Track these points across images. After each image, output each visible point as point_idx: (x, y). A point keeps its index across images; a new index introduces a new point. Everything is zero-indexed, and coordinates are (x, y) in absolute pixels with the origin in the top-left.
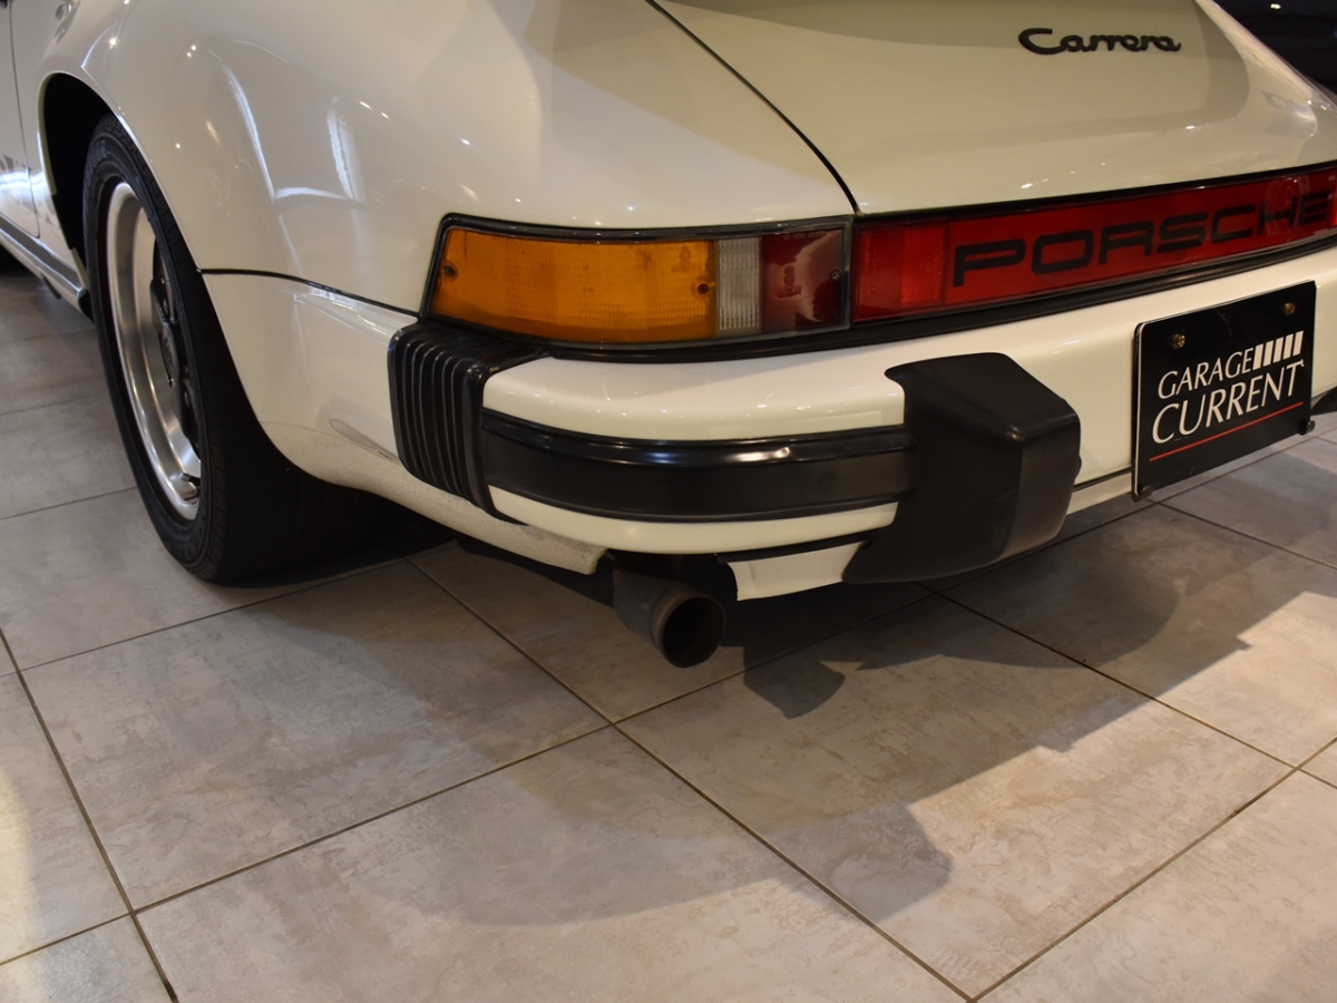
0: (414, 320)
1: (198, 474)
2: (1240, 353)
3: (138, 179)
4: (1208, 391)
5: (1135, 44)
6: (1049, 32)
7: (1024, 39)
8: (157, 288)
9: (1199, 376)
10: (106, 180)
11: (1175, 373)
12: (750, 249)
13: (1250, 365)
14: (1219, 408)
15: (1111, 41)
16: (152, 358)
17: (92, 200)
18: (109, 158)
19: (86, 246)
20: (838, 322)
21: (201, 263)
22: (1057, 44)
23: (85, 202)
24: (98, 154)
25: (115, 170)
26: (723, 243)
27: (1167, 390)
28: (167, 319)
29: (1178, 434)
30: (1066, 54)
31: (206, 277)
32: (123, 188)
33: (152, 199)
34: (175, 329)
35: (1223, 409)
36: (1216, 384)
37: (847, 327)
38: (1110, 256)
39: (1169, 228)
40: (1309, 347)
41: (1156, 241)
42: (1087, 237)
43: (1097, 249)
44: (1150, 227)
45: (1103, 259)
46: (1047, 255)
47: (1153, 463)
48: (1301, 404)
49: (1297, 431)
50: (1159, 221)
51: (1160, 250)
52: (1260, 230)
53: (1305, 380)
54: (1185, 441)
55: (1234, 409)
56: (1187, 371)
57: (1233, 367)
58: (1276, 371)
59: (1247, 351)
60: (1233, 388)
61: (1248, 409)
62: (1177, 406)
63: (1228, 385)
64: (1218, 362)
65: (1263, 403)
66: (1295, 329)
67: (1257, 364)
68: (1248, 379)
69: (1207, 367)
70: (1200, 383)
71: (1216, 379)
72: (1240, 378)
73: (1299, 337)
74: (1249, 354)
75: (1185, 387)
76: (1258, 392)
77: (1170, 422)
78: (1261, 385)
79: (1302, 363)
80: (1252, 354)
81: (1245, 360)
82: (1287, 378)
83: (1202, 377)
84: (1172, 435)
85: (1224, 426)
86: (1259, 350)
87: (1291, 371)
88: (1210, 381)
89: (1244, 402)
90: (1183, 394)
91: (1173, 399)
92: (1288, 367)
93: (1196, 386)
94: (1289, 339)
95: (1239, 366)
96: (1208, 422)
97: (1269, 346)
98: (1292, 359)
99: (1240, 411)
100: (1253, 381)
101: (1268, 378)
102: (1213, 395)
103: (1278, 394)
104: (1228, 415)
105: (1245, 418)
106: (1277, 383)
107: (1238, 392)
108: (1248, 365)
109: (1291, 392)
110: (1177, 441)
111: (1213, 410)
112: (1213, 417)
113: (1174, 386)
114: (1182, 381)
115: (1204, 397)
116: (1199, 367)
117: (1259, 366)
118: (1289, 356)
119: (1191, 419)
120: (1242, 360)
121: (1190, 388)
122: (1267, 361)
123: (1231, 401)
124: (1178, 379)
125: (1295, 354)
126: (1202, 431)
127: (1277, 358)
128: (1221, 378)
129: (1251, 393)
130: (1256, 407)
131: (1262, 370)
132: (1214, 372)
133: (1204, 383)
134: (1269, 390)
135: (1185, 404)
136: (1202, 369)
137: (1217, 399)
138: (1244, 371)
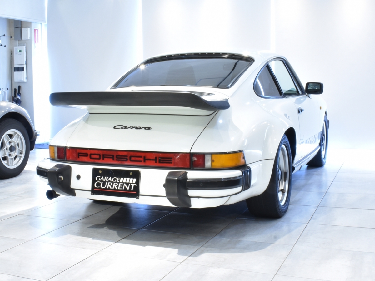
5: (139, 128)
6: (121, 126)
7: (115, 128)
11: (100, 177)
15: (133, 127)
22: (121, 128)
27: (98, 178)
29: (100, 187)
37: (66, 160)
38: (105, 159)
39: (118, 157)
40: (138, 182)
41: (115, 158)
42: (100, 155)
43: (102, 157)
44: (113, 156)
45: (103, 159)
46: (93, 156)
47: (95, 190)
48: (136, 193)
49: (135, 198)
50: (115, 155)
51: (117, 160)
52: (144, 161)
53: (137, 188)
54: (102, 189)
55: (114, 187)
56: (103, 177)
57: (114, 180)
58: (127, 184)
59: (118, 178)
60: (114, 183)
61: (119, 188)
62: (100, 182)
63: (113, 183)
64: (110, 178)
65: (123, 189)
66: (133, 178)
67: (121, 181)
68: (119, 183)
69: (107, 178)
70: (106, 180)
71: (110, 181)
72: (116, 182)
73: (135, 180)
74: (119, 179)
75: (102, 180)
76: (122, 186)
77: (98, 184)
78: (123, 185)
79: (136, 185)
80: (120, 179)
81: (118, 179)
82: (131, 186)
83: (106, 179)
84: (99, 187)
85: (112, 189)
86: (122, 179)
87: (132, 185)
88: (108, 180)
89: (117, 187)
90: (102, 181)
91: (99, 181)
92: (131, 184)
93: (105, 180)
94: (132, 179)
95: (116, 180)
96: (108, 188)
97: (125, 179)
98: (132, 183)
99: (116, 188)
100: (120, 184)
101: (125, 185)
102: (109, 183)
103: (128, 188)
104: (113, 188)
105: (118, 190)
106: (128, 186)
107: (116, 184)
108: (118, 181)
109: (132, 189)
110: (100, 188)
111: (109, 186)
112: (109, 187)
113: (99, 179)
114: (101, 179)
115: (107, 183)
116: (106, 177)
117: (122, 182)
118: (131, 182)
119: (103, 185)
120: (117, 179)
121: (103, 180)
122: (124, 181)
123: (114, 186)
124: (101, 178)
125: (133, 182)
126: (106, 188)
127: (128, 182)
128: (111, 181)
129: (120, 186)
130: (121, 189)
131: (122, 183)
132: (109, 179)
133: (107, 180)
134: (125, 187)
135: (102, 183)
136: (106, 178)
137: (110, 184)
138: (117, 181)
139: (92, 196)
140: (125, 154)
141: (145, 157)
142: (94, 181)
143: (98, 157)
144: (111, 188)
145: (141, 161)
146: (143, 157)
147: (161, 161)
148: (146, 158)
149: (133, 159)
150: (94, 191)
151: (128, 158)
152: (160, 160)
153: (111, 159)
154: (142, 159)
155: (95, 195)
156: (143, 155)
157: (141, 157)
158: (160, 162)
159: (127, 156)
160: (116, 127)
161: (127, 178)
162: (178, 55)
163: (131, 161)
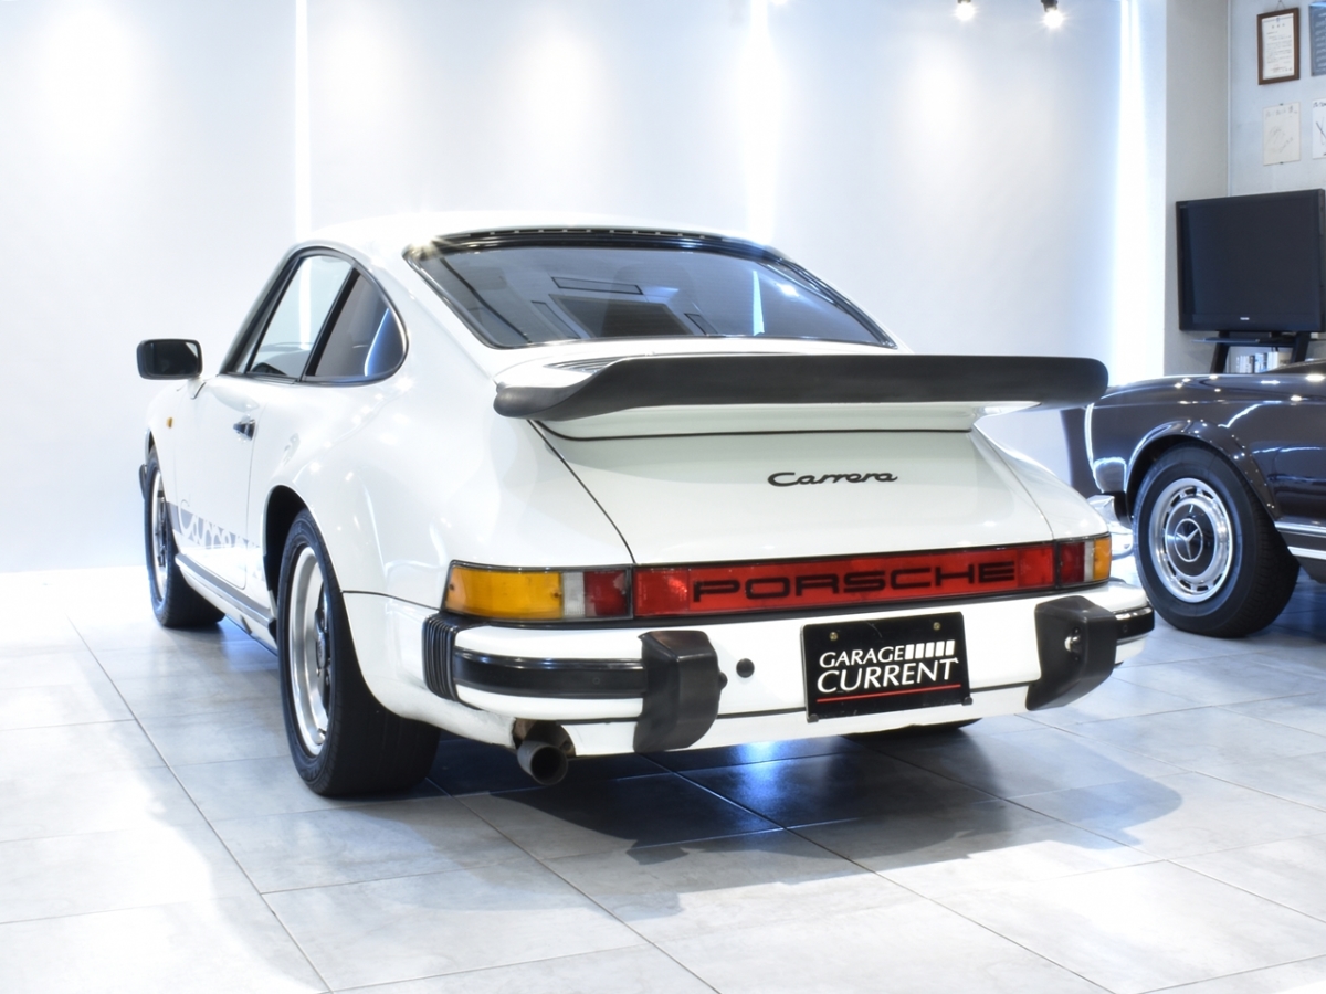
0: (437, 612)
1: (325, 729)
2: (892, 648)
3: (317, 544)
4: (864, 668)
5: (855, 478)
6: (793, 474)
7: (772, 480)
8: (319, 613)
9: (854, 657)
10: (298, 545)
11: (834, 654)
12: (580, 577)
13: (903, 656)
14: (895, 677)
15: (837, 478)
16: (310, 651)
17: (288, 558)
18: (303, 533)
19: (279, 587)
20: (627, 613)
21: (342, 587)
22: (796, 480)
23: (283, 560)
24: (295, 531)
25: (303, 539)
26: (567, 575)
27: (827, 661)
28: (322, 629)
29: (839, 688)
30: (799, 485)
31: (345, 595)
32: (308, 551)
33: (324, 558)
34: (326, 636)
35: (880, 679)
36: (870, 663)
37: (632, 617)
38: (806, 592)
39: (853, 579)
40: (960, 651)
41: (842, 585)
42: (785, 581)
43: (793, 588)
44: (835, 578)
45: (799, 593)
46: (756, 589)
47: (821, 703)
48: (959, 686)
49: (958, 703)
50: (841, 575)
51: (846, 591)
52: (938, 584)
53: (960, 671)
54: (846, 694)
55: (890, 681)
56: (844, 654)
57: (886, 655)
58: (929, 662)
59: (897, 648)
60: (887, 668)
61: (904, 682)
62: (837, 672)
63: (882, 666)
64: (871, 651)
65: (919, 680)
66: (945, 639)
67: (909, 656)
68: (901, 664)
69: (861, 652)
70: (856, 661)
71: (870, 661)
72: (893, 662)
73: (951, 644)
74: (900, 650)
75: (843, 662)
76: (912, 673)
77: (832, 681)
78: (915, 669)
79: (956, 660)
80: (904, 650)
81: (897, 653)
82: (942, 668)
83: (857, 658)
84: (834, 689)
85: (882, 689)
86: (910, 648)
87: (945, 664)
88: (865, 662)
89: (899, 677)
90: (842, 666)
91: (834, 668)
92: (942, 661)
93: (853, 663)
94: (940, 644)
95: (891, 656)
96: (866, 686)
97: (920, 646)
98: (945, 657)
99: (896, 683)
100: (906, 666)
101: (922, 666)
102: (869, 670)
103: (933, 677)
104: (885, 684)
105: (902, 687)
106: (931, 670)
107: (892, 671)
108: (900, 656)
109: (946, 677)
110: (839, 693)
111: (870, 679)
112: (871, 683)
113: (833, 661)
114: (840, 659)
115: (860, 671)
116: (854, 652)
117: (911, 657)
118: (939, 653)
119: (850, 682)
120: (893, 652)
121: (848, 663)
122: (919, 655)
123: (887, 675)
124: (836, 658)
125: (947, 654)
126: (861, 690)
127: (929, 654)
128: (875, 661)
129: (906, 673)
130: (912, 682)
131: (914, 660)
132: (868, 657)
133: (860, 662)
134: (924, 673)
135: (844, 672)
136: (857, 654)
137: (873, 673)
138: (896, 659)
139: (813, 725)
140: (877, 565)
141: (938, 570)
142: (812, 671)
143: (778, 588)
144: (877, 685)
145: (927, 585)
146: (933, 570)
147: (986, 577)
148: (943, 572)
149: (901, 579)
150: (818, 707)
151: (887, 578)
152: (982, 574)
153: (829, 591)
154: (930, 577)
155: (823, 722)
156: (932, 562)
157: (927, 570)
158: (982, 580)
159: (882, 573)
160: (777, 479)
161: (925, 641)
162: (537, 230)
163: (895, 586)
